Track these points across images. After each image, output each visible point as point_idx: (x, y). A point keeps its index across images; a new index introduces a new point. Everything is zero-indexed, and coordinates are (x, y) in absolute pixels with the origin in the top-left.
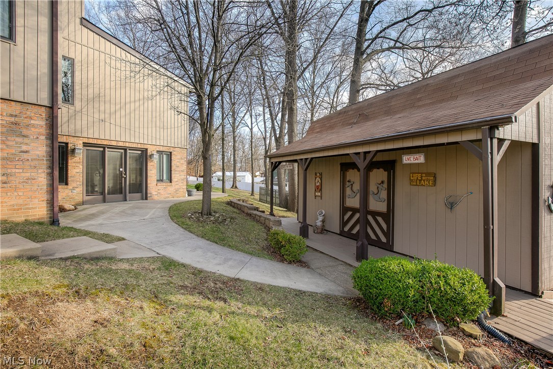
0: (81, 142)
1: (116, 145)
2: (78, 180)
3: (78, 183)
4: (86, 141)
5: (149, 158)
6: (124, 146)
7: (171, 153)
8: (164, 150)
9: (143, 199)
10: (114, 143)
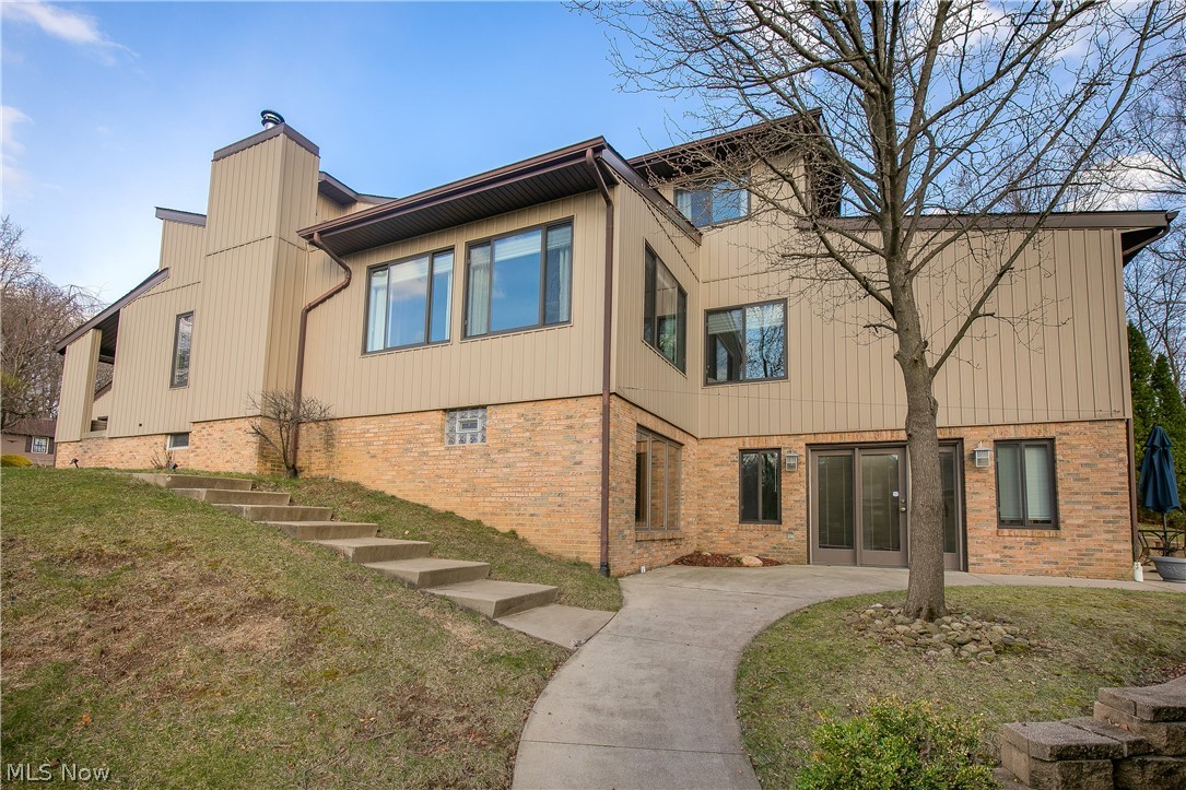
0: (803, 444)
1: (874, 440)
2: (798, 515)
3: (798, 521)
4: (812, 440)
5: (968, 463)
6: (894, 439)
7: (1052, 440)
8: (1024, 436)
9: (959, 570)
10: (869, 437)
